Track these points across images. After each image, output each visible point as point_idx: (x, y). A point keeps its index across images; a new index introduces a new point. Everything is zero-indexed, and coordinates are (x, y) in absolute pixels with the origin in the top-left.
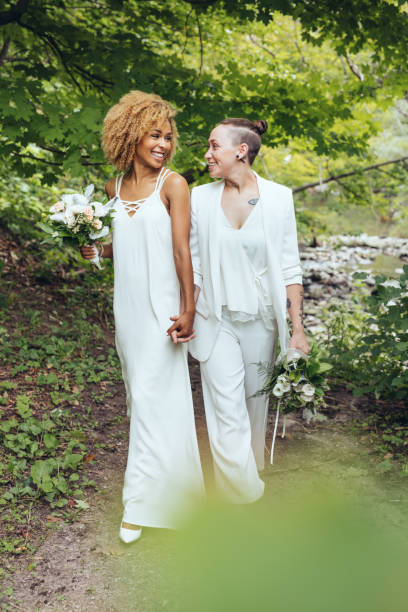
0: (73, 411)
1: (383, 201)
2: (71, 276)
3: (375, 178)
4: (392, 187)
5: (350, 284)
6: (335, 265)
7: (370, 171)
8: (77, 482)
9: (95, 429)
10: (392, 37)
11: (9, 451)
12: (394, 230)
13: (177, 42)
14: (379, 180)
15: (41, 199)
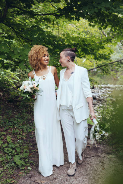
0: (24, 141)
1: (114, 73)
2: (19, 99)
3: (111, 66)
4: (117, 69)
5: (105, 100)
6: (100, 94)
7: (110, 64)
8: (27, 162)
9: (31, 146)
10: (116, 24)
11: (6, 153)
12: (118, 82)
13: (49, 27)
14: (113, 67)
15: (7, 76)
